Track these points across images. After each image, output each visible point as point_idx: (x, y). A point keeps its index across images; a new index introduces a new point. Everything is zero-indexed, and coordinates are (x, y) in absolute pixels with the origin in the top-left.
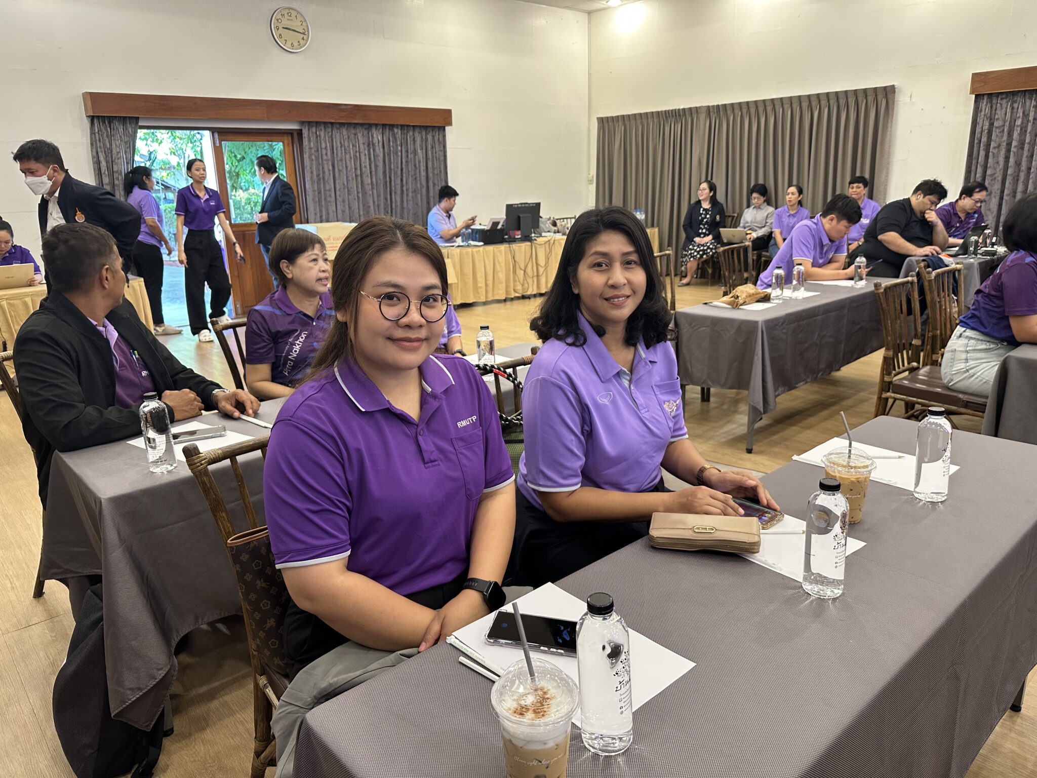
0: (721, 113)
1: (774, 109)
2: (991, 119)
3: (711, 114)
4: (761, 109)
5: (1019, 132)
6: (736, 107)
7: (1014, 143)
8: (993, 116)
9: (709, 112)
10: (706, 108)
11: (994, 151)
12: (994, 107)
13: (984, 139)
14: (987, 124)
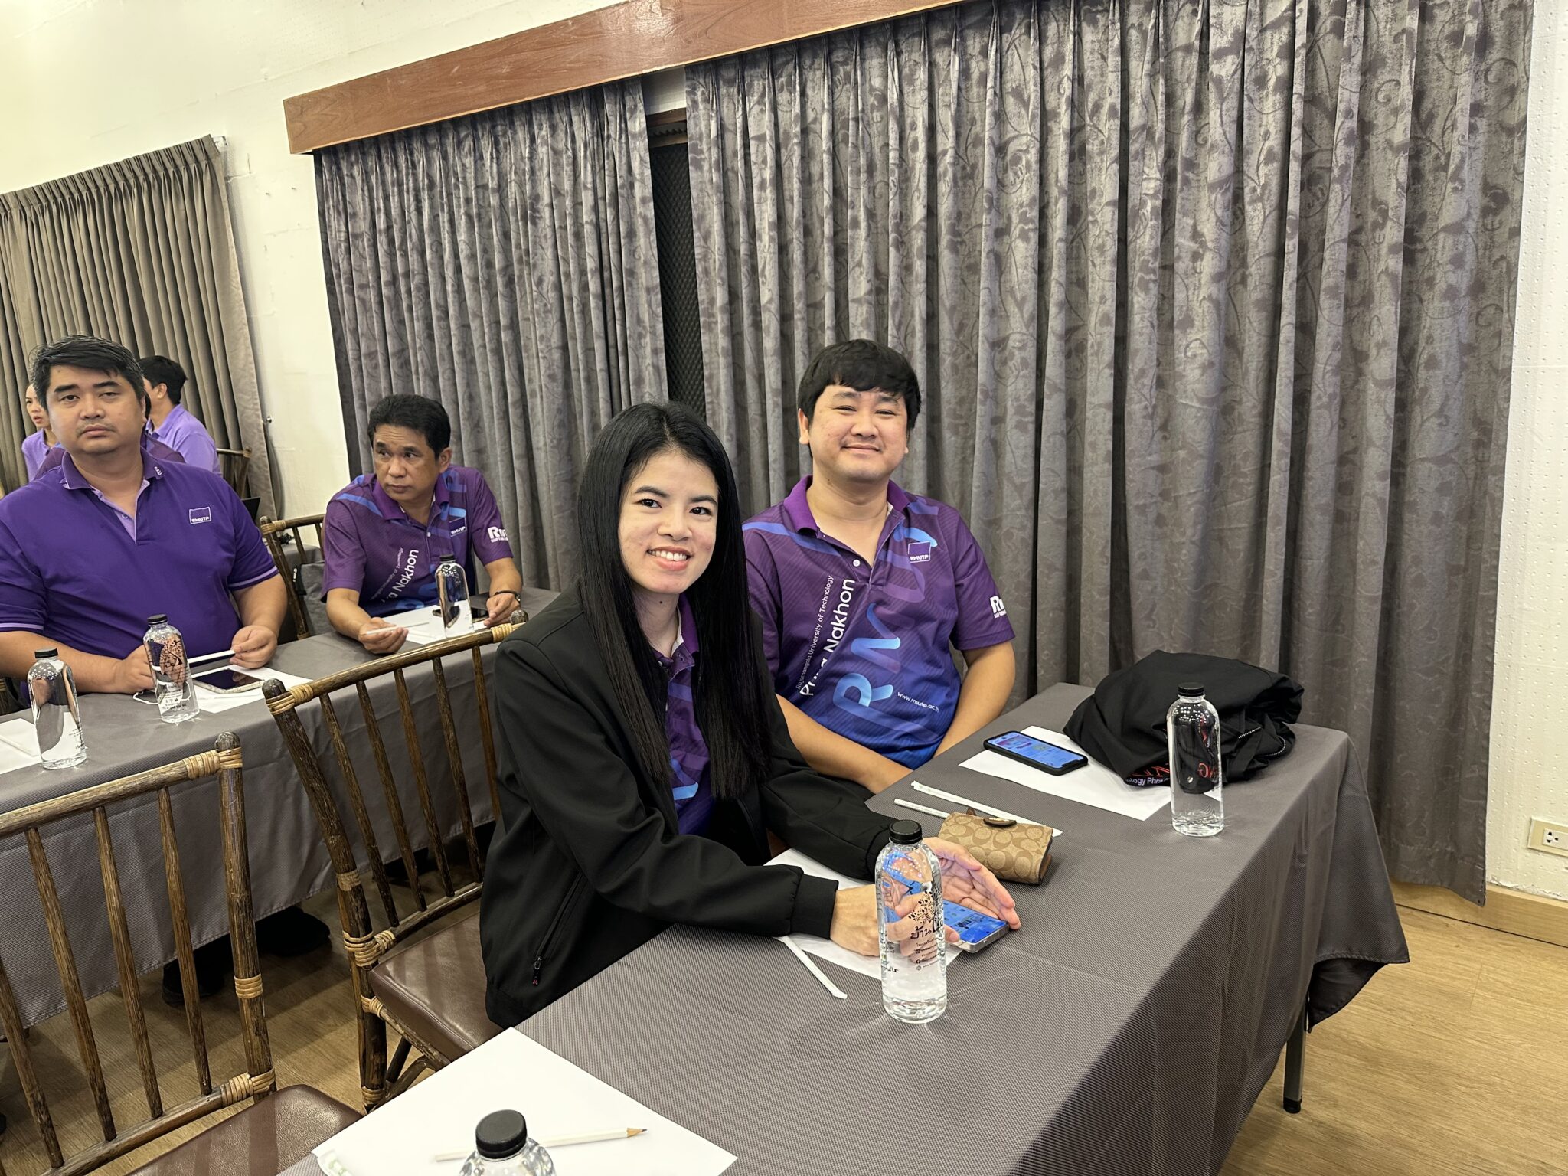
2: (345, 215)
5: (385, 246)
7: (384, 276)
9: (21, 206)
11: (362, 294)
13: (344, 266)
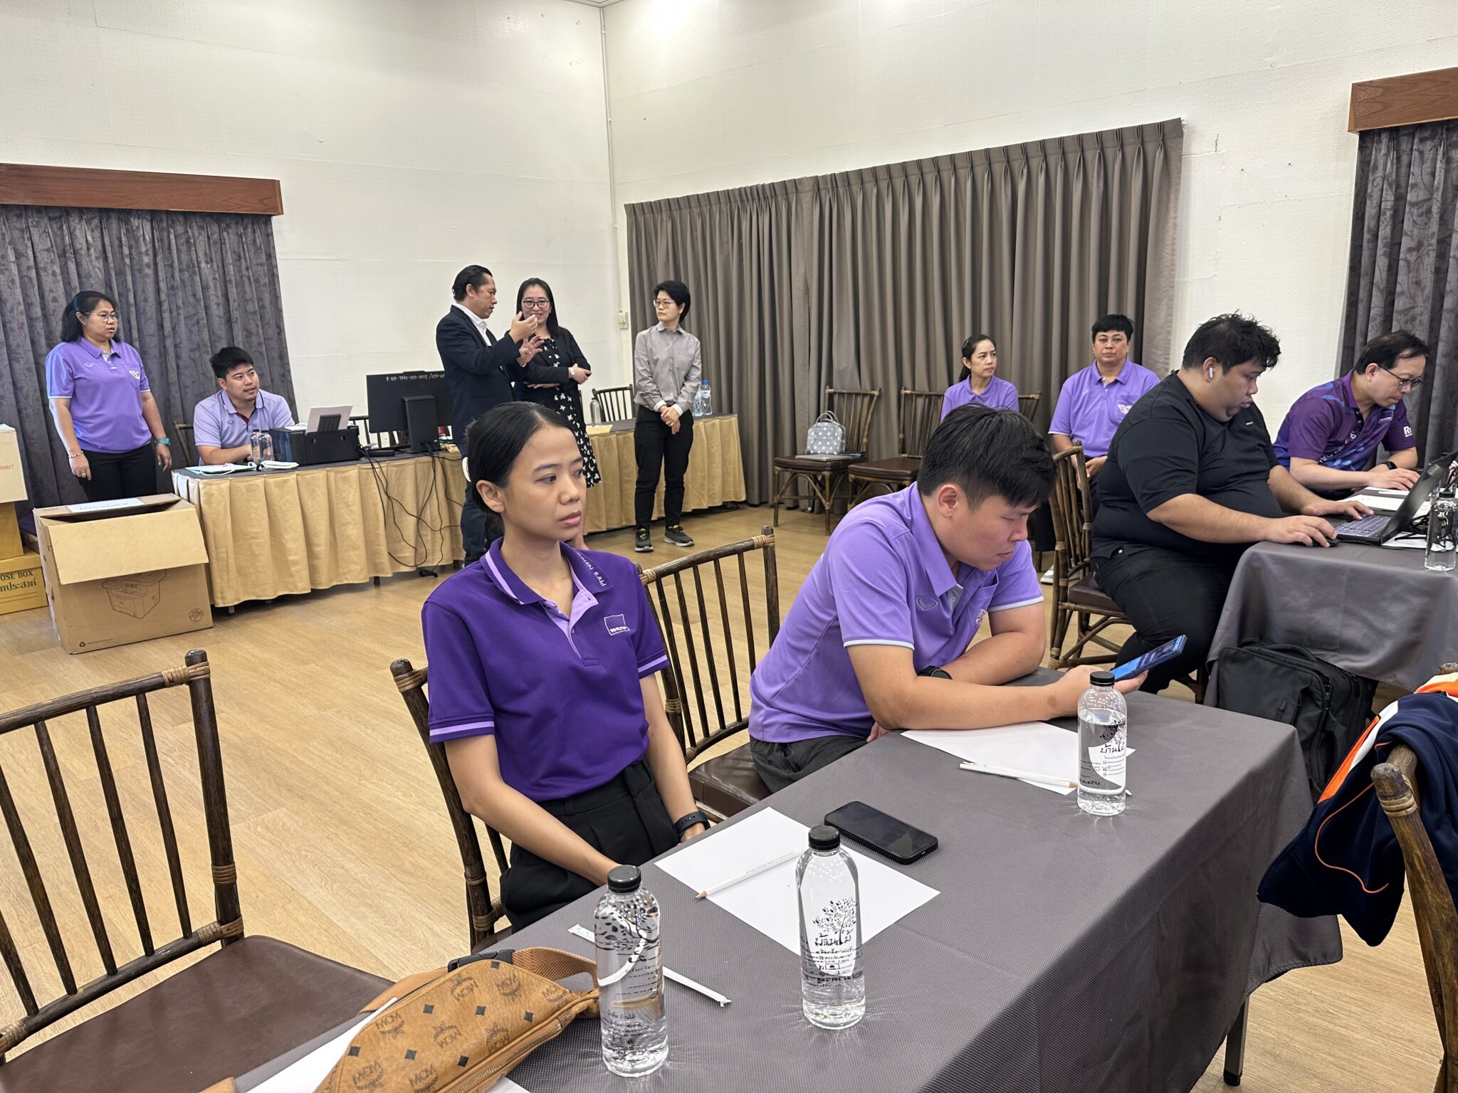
0: (841, 190)
1: (939, 178)
2: (1398, 187)
3: (823, 193)
4: (914, 180)
6: (867, 177)
8: (1403, 180)
9: (819, 190)
10: (812, 182)
11: (1408, 256)
12: (1405, 159)
14: (1389, 197)
